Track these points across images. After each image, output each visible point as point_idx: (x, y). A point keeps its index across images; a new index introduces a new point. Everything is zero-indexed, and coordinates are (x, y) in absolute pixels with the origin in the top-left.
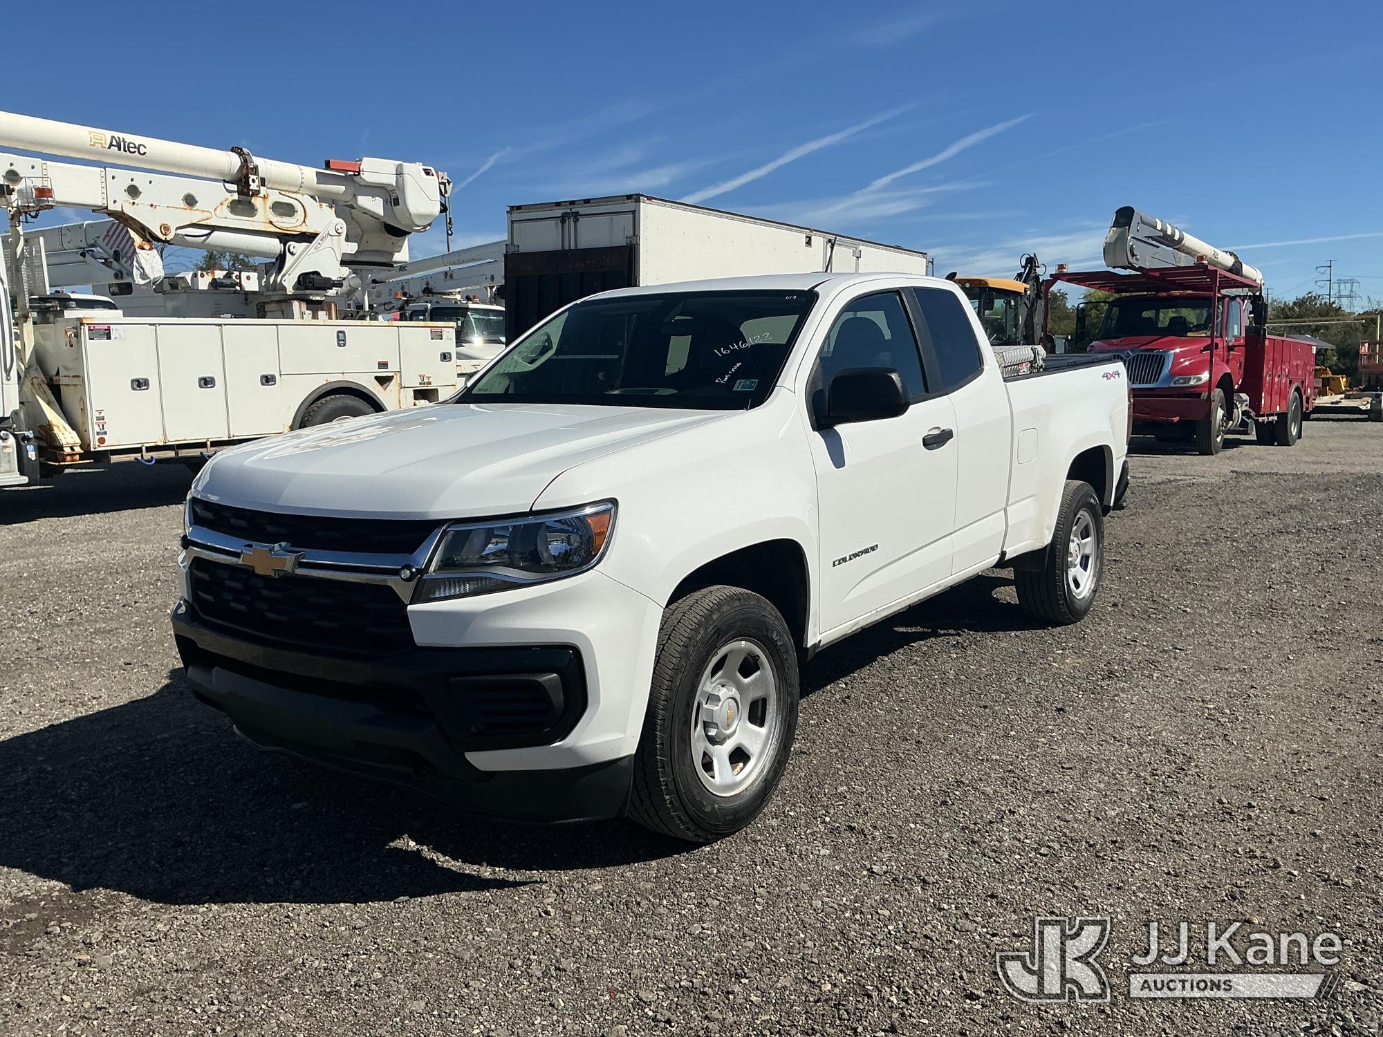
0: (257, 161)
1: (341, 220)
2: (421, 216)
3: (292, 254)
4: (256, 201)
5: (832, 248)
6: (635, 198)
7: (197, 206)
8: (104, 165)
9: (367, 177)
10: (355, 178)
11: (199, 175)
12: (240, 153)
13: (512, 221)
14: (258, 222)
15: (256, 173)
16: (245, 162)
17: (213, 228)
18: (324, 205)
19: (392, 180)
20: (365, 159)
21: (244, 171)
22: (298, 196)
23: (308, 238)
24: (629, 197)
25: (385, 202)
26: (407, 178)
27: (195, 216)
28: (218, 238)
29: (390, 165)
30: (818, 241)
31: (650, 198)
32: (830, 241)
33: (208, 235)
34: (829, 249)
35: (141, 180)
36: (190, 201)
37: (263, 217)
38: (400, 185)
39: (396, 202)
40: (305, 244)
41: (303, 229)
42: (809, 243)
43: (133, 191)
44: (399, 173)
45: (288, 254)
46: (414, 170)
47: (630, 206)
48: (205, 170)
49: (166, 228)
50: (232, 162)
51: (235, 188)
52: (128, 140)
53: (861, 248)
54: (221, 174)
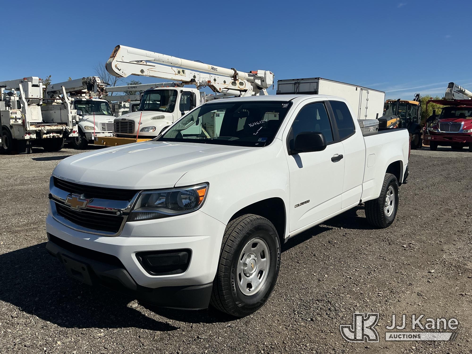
0: (238, 72)
1: (252, 86)
2: (269, 85)
3: (242, 95)
4: (237, 82)
5: (362, 91)
6: (318, 79)
7: (226, 83)
8: (210, 74)
9: (259, 75)
10: (256, 75)
11: (226, 75)
12: (234, 70)
13: (279, 84)
14: (236, 87)
15: (238, 75)
16: (235, 72)
17: (229, 89)
18: (249, 82)
19: (263, 76)
20: (258, 71)
21: (235, 75)
22: (244, 80)
23: (245, 91)
24: (316, 78)
25: (261, 81)
26: (267, 75)
27: (225, 86)
28: (230, 91)
29: (263, 72)
30: (359, 89)
31: (321, 79)
32: (362, 89)
33: (227, 91)
34: (361, 91)
35: (216, 77)
36: (225, 82)
37: (238, 86)
38: (265, 77)
39: (263, 81)
40: (244, 92)
41: (245, 89)
42: (356, 90)
43: (215, 80)
44: (265, 74)
45: (241, 95)
46: (268, 72)
47: (316, 81)
48: (227, 74)
49: (220, 89)
50: (232, 72)
51: (233, 78)
52: (214, 67)
53: (369, 91)
54: (230, 75)
